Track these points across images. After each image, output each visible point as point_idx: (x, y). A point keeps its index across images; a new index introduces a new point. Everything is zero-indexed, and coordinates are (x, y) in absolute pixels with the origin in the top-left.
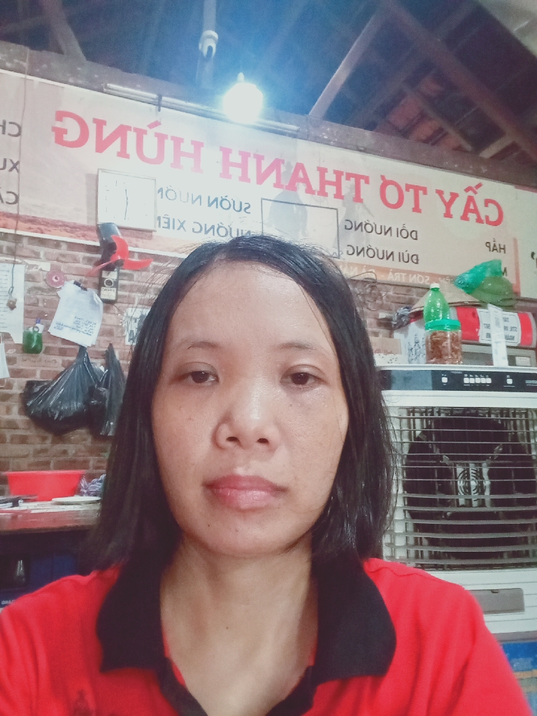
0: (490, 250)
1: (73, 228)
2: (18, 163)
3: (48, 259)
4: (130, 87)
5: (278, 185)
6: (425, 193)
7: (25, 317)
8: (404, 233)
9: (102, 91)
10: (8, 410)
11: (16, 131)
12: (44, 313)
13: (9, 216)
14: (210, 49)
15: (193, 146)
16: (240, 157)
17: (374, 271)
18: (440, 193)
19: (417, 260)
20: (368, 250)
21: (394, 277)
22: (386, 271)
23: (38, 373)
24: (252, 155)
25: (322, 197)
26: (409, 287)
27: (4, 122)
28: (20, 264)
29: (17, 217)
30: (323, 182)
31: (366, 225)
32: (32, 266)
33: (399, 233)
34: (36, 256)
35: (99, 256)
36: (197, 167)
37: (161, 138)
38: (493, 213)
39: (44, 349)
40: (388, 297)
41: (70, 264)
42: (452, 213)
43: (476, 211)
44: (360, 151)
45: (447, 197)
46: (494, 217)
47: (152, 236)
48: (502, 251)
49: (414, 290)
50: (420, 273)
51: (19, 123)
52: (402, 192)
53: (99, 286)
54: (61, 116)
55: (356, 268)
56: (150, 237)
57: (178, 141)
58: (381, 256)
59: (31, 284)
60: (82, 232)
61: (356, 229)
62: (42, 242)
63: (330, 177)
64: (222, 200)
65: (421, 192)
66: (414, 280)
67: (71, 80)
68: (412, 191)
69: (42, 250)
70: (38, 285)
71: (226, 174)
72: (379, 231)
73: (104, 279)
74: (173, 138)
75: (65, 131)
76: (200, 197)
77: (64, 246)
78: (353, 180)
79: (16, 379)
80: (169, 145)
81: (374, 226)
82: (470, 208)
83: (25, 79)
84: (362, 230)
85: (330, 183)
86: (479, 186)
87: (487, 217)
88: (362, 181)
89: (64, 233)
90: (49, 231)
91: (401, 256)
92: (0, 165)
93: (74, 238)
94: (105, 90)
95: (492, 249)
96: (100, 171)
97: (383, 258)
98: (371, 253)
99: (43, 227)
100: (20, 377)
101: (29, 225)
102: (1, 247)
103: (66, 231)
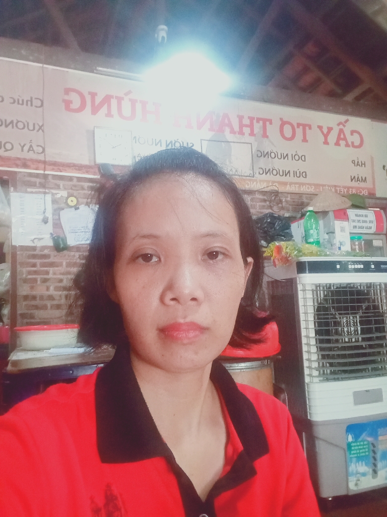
0: (355, 165)
1: (79, 168)
2: (43, 125)
3: (65, 189)
4: (111, 68)
5: (211, 129)
6: (310, 128)
8: (297, 157)
9: (93, 72)
10: (48, 289)
11: (39, 103)
13: (39, 162)
14: (163, 38)
15: (154, 106)
17: (277, 186)
18: (320, 128)
19: (306, 175)
20: (273, 170)
21: (291, 188)
22: (285, 184)
23: (64, 264)
25: (241, 136)
26: (300, 195)
27: (31, 98)
28: (48, 193)
29: (45, 162)
30: (241, 126)
31: (271, 154)
32: (56, 194)
33: (293, 157)
34: (58, 187)
36: (158, 121)
37: (133, 102)
38: (356, 139)
40: (286, 201)
41: (79, 191)
42: (329, 140)
43: (345, 139)
44: (266, 102)
45: (325, 131)
46: (357, 143)
48: (363, 165)
49: (304, 196)
50: (308, 184)
51: (41, 98)
52: (295, 129)
54: (67, 91)
55: (265, 183)
57: (144, 104)
58: (281, 174)
59: (56, 206)
60: (86, 169)
61: (264, 157)
62: (61, 178)
63: (246, 121)
64: (175, 142)
65: (307, 128)
66: (304, 189)
67: (72, 66)
68: (301, 127)
69: (61, 183)
70: (60, 206)
71: (177, 124)
72: (279, 157)
74: (141, 102)
75: (71, 102)
76: (160, 141)
77: (75, 180)
78: (261, 122)
79: (51, 269)
80: (139, 106)
81: (276, 154)
82: (341, 137)
83: (43, 67)
84: (268, 157)
85: (246, 126)
86: (347, 121)
87: (353, 143)
88: (268, 123)
89: (74, 171)
90: (65, 170)
91: (295, 173)
92: (31, 127)
93: (82, 174)
94: (95, 71)
95: (356, 165)
96: (95, 128)
97: (283, 175)
98: (275, 172)
99: (61, 168)
100: (54, 267)
101: (51, 167)
102: (36, 182)
103: (76, 169)
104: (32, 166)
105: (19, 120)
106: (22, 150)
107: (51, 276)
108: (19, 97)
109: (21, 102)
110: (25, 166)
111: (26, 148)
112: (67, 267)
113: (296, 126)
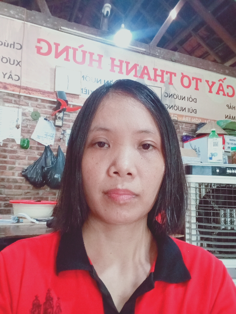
1: (44, 93)
2: (20, 62)
3: (32, 106)
4: (71, 29)
5: (135, 76)
6: (201, 81)
7: (21, 132)
8: (191, 100)
9: (58, 30)
10: (13, 174)
11: (19, 47)
12: (30, 130)
13: (16, 86)
15: (98, 57)
16: (119, 62)
17: (176, 116)
18: (207, 82)
19: (196, 112)
20: (174, 107)
21: (186, 119)
22: (182, 116)
23: (27, 158)
24: (124, 62)
25: (155, 82)
26: (191, 124)
27: (14, 43)
28: (20, 108)
29: (20, 87)
30: (156, 75)
31: (174, 95)
32: (25, 109)
33: (188, 99)
34: (27, 105)
35: (55, 106)
36: (100, 66)
37: (84, 53)
38: (230, 92)
39: (29, 147)
40: (182, 128)
41: (42, 109)
42: (212, 90)
43: (223, 90)
44: (173, 61)
45: (210, 84)
46: (231, 94)
47: (79, 97)
48: (234, 109)
49: (194, 125)
50: (198, 118)
51: (21, 44)
53: (55, 119)
54: (39, 41)
56: (78, 98)
57: (91, 54)
59: (24, 118)
60: (48, 94)
61: (169, 97)
62: (30, 98)
63: (159, 73)
65: (199, 81)
66: (194, 121)
67: (44, 25)
68: (195, 80)
69: (30, 102)
70: (28, 118)
71: (112, 70)
72: (179, 98)
73: (57, 116)
74: (90, 53)
75: (41, 48)
76: (100, 80)
77: (40, 101)
78: (169, 74)
79: (17, 160)
80: (88, 56)
81: (177, 96)
82: (220, 89)
83: (24, 23)
84: (172, 98)
85: (159, 76)
86: (225, 79)
87: (228, 93)
88: (173, 75)
89: (40, 95)
90: (33, 93)
91: (189, 110)
92: (12, 62)
93: (44, 97)
94: (60, 29)
95: (229, 108)
96: (57, 67)
97: (181, 110)
98: (176, 108)
99: (30, 92)
100: (19, 159)
101: (24, 90)
102: (12, 100)
103: (41, 93)
104: (10, 88)
105: (4, 57)
106: (4, 77)
107: (17, 165)
108: (5, 42)
109: (6, 45)
110: (5, 88)
111: (7, 76)
112: (28, 160)
113: (191, 79)
